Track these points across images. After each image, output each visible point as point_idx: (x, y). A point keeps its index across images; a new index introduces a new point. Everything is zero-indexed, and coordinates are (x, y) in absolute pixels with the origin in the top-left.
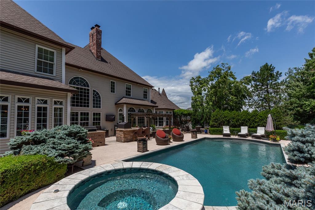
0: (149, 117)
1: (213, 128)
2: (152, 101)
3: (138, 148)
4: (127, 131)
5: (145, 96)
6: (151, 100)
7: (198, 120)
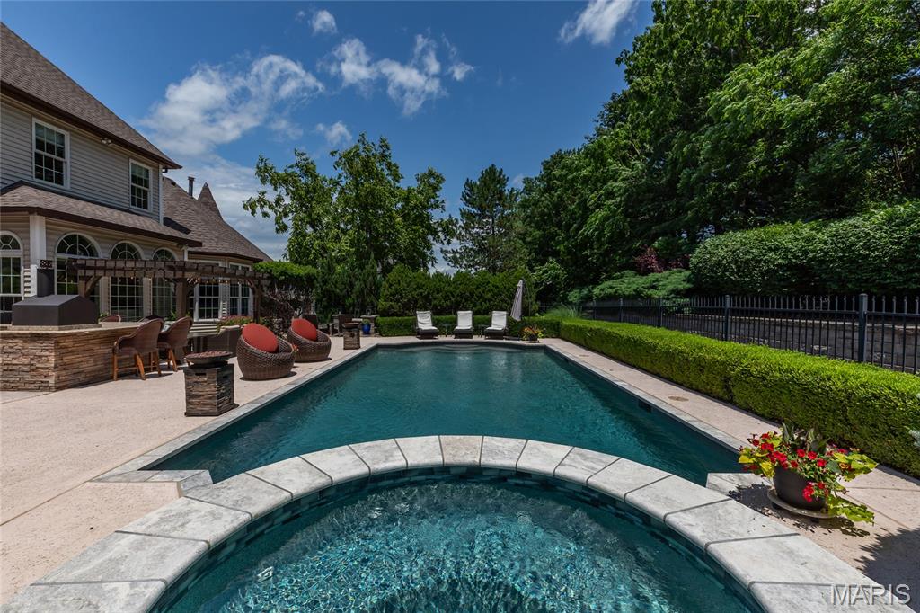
0: (183, 279)
1: (389, 319)
2: (168, 222)
3: (188, 403)
4: (75, 334)
5: (139, 198)
6: (164, 218)
7: (337, 295)
